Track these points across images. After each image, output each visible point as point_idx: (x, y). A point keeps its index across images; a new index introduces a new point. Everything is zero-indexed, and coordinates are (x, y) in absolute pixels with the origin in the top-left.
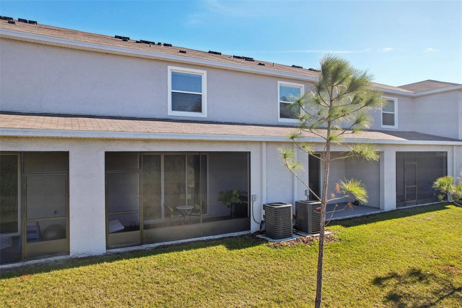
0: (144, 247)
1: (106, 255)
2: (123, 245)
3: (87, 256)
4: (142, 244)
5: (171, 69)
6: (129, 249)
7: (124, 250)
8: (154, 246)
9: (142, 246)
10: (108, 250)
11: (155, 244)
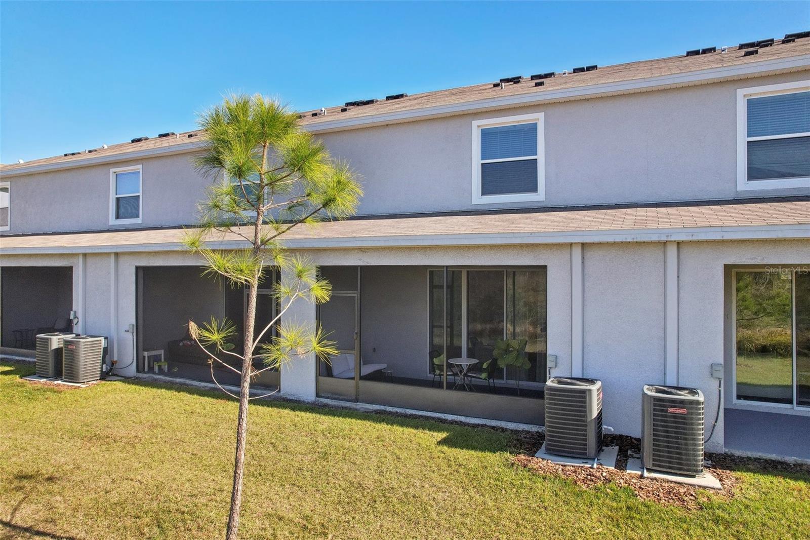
0: (360, 406)
1: (314, 404)
2: (334, 396)
3: (296, 399)
4: (356, 400)
5: (479, 124)
6: (340, 404)
7: (335, 403)
8: (372, 408)
9: (357, 403)
10: (317, 398)
11: (374, 405)
